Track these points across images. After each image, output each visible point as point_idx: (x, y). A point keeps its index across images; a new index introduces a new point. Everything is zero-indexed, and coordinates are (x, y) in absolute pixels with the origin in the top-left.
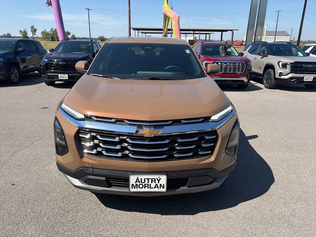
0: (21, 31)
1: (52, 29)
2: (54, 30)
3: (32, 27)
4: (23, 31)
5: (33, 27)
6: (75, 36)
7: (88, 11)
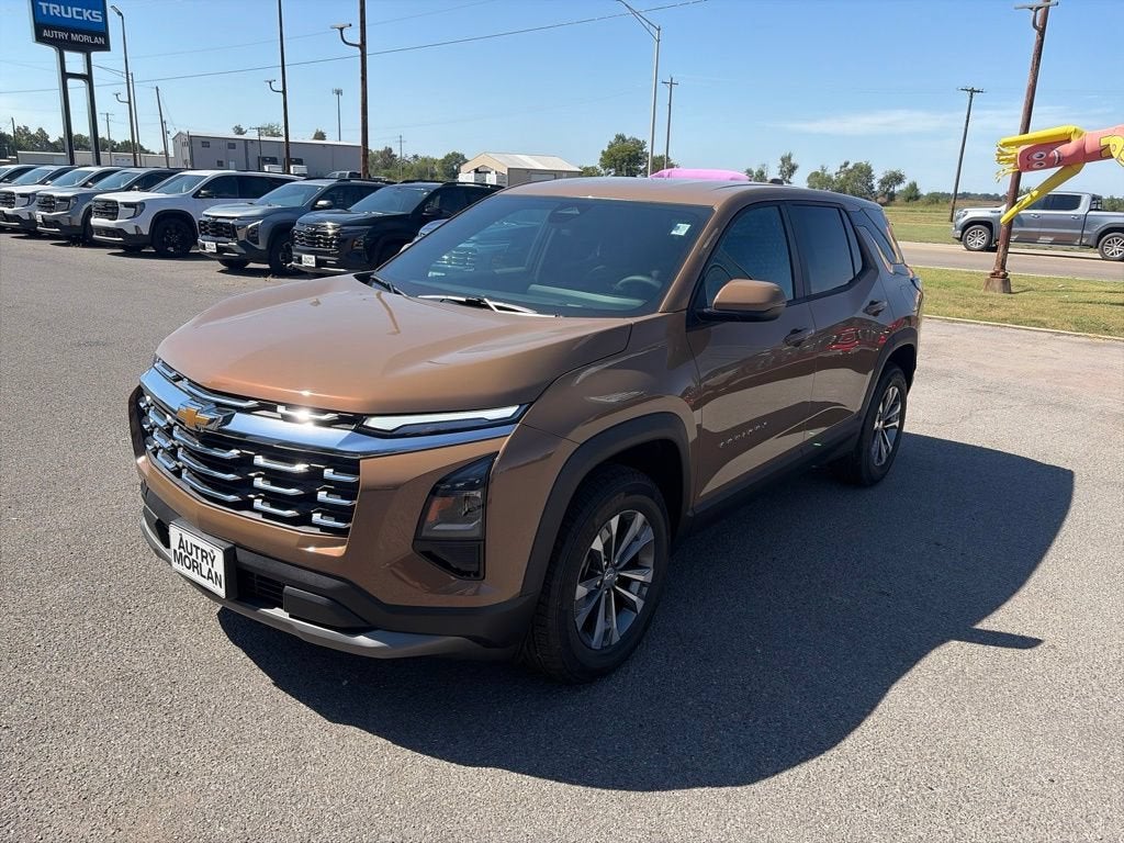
0: (749, 172)
1: (846, 164)
2: (850, 167)
3: (786, 160)
4: (755, 171)
5: (789, 158)
6: (918, 187)
7: (971, 97)
